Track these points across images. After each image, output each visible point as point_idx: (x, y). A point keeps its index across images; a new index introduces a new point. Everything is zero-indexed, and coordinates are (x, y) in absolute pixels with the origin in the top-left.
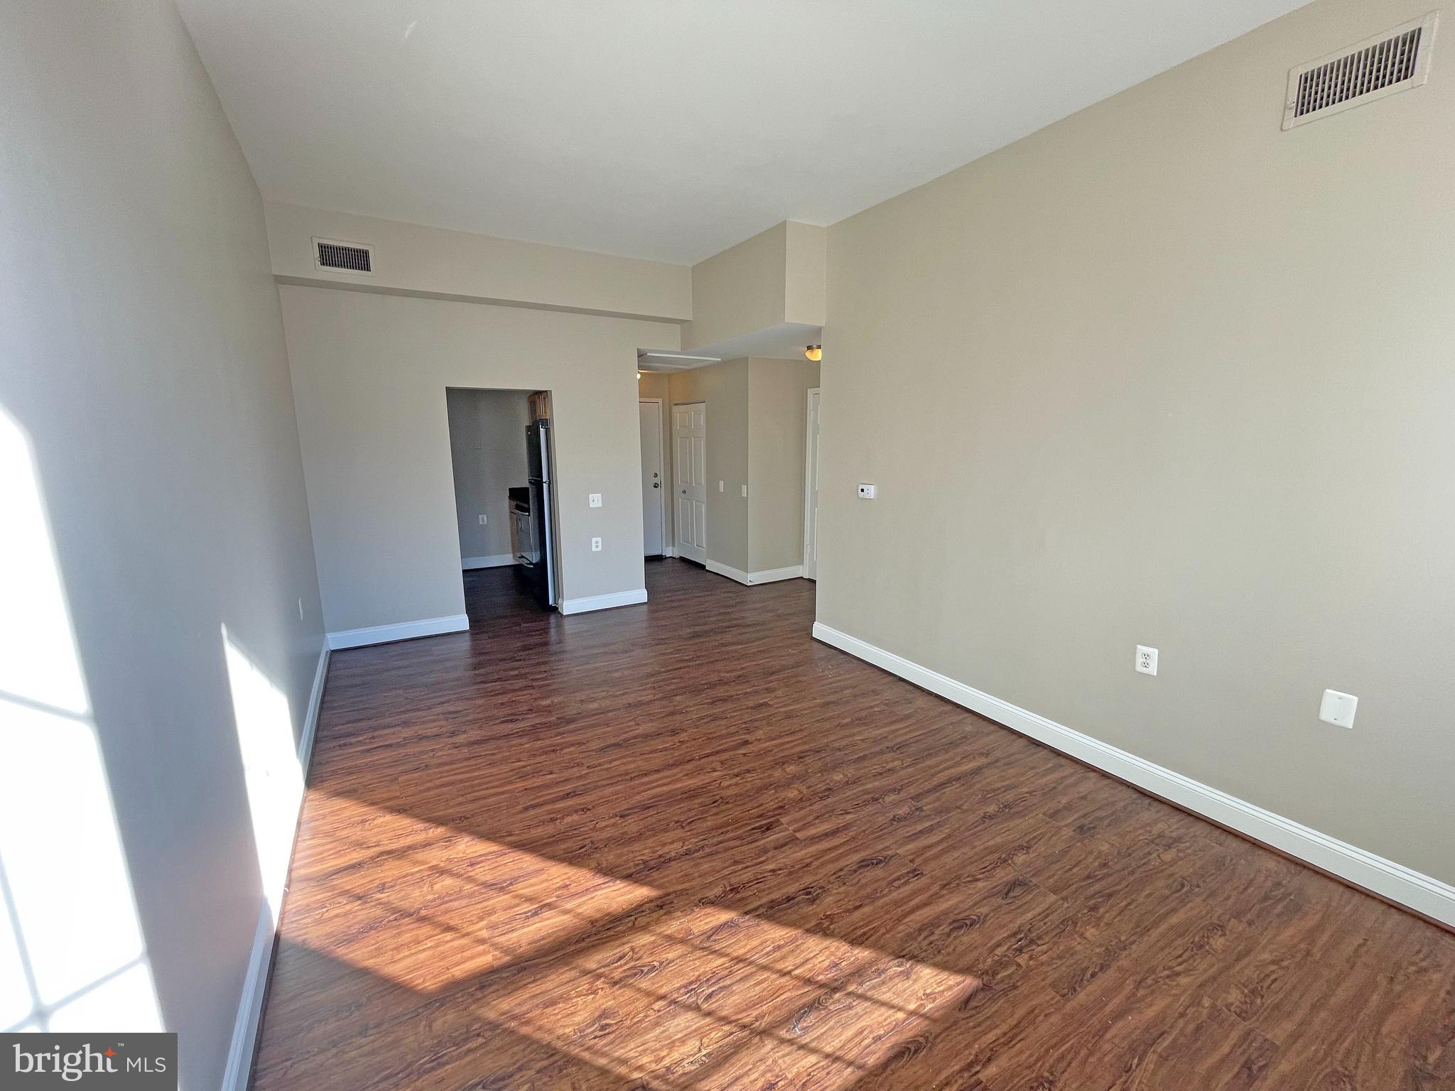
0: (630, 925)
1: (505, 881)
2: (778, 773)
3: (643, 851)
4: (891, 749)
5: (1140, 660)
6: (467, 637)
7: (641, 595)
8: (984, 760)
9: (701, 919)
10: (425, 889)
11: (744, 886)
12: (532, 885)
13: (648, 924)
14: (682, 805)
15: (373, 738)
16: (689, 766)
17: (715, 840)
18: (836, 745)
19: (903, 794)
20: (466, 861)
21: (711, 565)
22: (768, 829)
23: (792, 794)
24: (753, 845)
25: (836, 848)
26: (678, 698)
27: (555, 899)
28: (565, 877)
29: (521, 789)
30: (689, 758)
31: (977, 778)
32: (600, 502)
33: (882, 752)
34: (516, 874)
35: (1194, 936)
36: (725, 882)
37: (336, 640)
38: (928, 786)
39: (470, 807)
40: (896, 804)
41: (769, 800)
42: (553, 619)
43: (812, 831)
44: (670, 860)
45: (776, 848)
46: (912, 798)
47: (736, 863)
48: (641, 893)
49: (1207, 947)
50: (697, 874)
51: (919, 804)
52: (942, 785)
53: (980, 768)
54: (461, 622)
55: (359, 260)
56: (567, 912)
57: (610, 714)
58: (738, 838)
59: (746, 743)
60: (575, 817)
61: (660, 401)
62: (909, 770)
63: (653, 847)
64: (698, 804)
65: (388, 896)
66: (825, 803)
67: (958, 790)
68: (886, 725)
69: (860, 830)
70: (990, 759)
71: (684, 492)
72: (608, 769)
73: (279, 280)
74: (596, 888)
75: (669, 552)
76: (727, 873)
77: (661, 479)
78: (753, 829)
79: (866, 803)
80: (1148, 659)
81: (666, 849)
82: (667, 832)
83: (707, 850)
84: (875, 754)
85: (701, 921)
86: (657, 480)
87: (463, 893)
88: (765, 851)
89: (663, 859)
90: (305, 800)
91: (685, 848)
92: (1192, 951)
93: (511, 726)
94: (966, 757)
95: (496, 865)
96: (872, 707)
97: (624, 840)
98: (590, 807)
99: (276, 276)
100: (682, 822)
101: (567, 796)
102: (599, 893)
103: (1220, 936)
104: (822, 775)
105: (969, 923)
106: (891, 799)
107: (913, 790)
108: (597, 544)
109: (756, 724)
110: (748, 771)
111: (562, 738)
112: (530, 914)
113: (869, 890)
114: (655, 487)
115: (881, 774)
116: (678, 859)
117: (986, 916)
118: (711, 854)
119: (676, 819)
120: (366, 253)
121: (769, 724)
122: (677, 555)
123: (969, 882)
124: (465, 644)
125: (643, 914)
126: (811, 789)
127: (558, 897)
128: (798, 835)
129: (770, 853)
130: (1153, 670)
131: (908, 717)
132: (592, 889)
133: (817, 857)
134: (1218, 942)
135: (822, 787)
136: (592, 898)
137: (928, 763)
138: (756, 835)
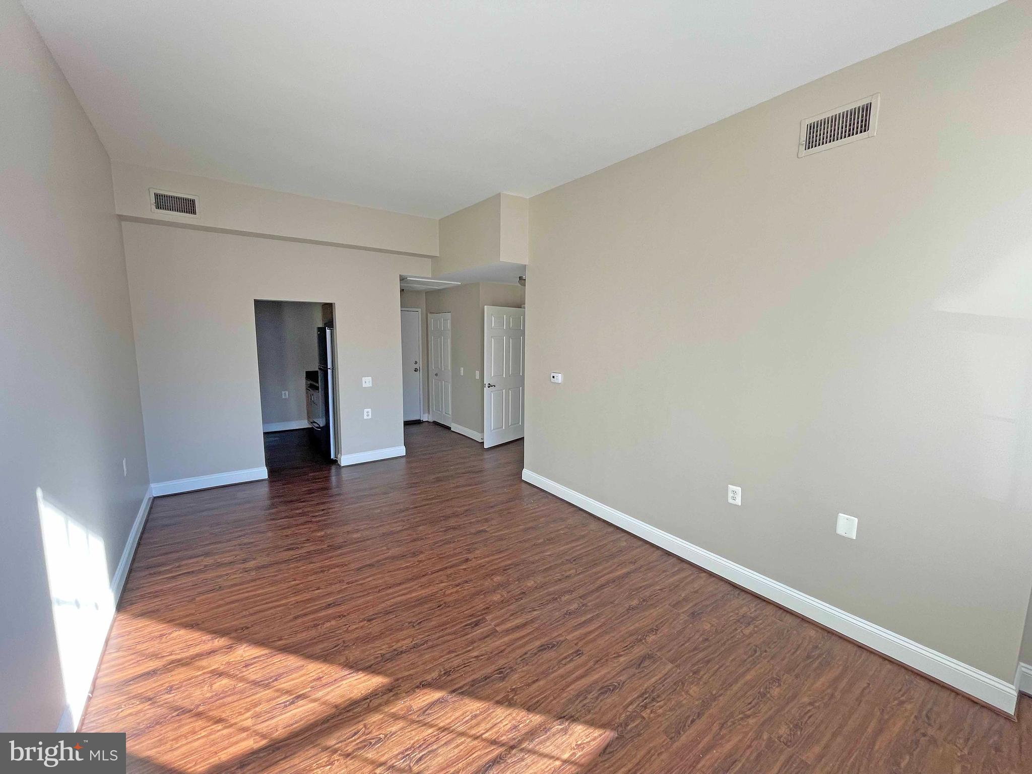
0: (366, 706)
1: (271, 678)
2: (487, 583)
3: (382, 647)
4: (569, 561)
5: (730, 495)
6: (266, 484)
7: (401, 451)
8: (632, 567)
9: (420, 697)
10: (206, 688)
11: (455, 670)
12: (293, 679)
13: (380, 705)
14: (414, 610)
15: (179, 567)
16: (423, 580)
17: (438, 635)
18: (531, 559)
19: (574, 594)
20: (242, 664)
21: (455, 427)
22: (476, 625)
23: (496, 598)
24: (464, 638)
25: (523, 637)
26: (421, 528)
27: (309, 689)
28: (320, 671)
29: (294, 602)
30: (424, 573)
31: (627, 580)
32: (371, 382)
33: (562, 564)
34: (281, 671)
35: (760, 688)
36: (441, 668)
37: (158, 489)
38: (592, 587)
39: (252, 618)
40: (569, 602)
41: (479, 604)
42: (333, 469)
43: (509, 625)
44: (402, 652)
45: (480, 640)
46: (580, 597)
47: (450, 652)
48: (375, 681)
49: (768, 695)
50: (420, 663)
51: (585, 602)
52: (602, 587)
53: (629, 573)
54: (262, 473)
55: (189, 206)
56: (315, 700)
57: (368, 542)
58: (454, 633)
59: (467, 560)
60: (333, 623)
61: (419, 310)
62: (581, 576)
63: (390, 643)
64: (428, 608)
65: (174, 696)
66: (520, 603)
67: (613, 590)
68: (567, 544)
69: (542, 623)
70: (637, 565)
71: (436, 375)
72: (361, 584)
73: (121, 218)
74: (343, 678)
75: (425, 418)
76: (443, 660)
77: (420, 365)
78: (466, 625)
79: (549, 602)
80: (735, 495)
81: (399, 645)
82: (402, 631)
83: (430, 644)
84: (557, 566)
85: (419, 699)
86: (417, 366)
87: (236, 690)
88: (473, 642)
89: (396, 652)
90: (114, 621)
91: (414, 643)
92: (758, 699)
93: (292, 552)
94: (621, 565)
95: (266, 664)
96: (558, 530)
97: (368, 639)
98: (345, 614)
99: (118, 215)
100: (414, 623)
101: (329, 606)
102: (344, 682)
103: (777, 687)
104: (519, 582)
105: (612, 689)
106: (565, 598)
107: (581, 591)
108: (367, 413)
109: (476, 546)
110: (466, 582)
111: (331, 561)
112: (288, 703)
113: (544, 667)
114: (415, 371)
115: (560, 580)
116: (409, 651)
117: (624, 683)
118: (432, 647)
119: (409, 620)
120: (193, 202)
121: (485, 546)
122: (431, 420)
123: (615, 657)
124: (264, 490)
125: (377, 697)
126: (509, 594)
127: (311, 687)
128: (498, 629)
129: (477, 643)
130: (738, 501)
131: (584, 536)
132: (339, 680)
133: (509, 644)
134: (775, 691)
135: (518, 591)
136: (339, 687)
137: (594, 570)
138: (467, 630)
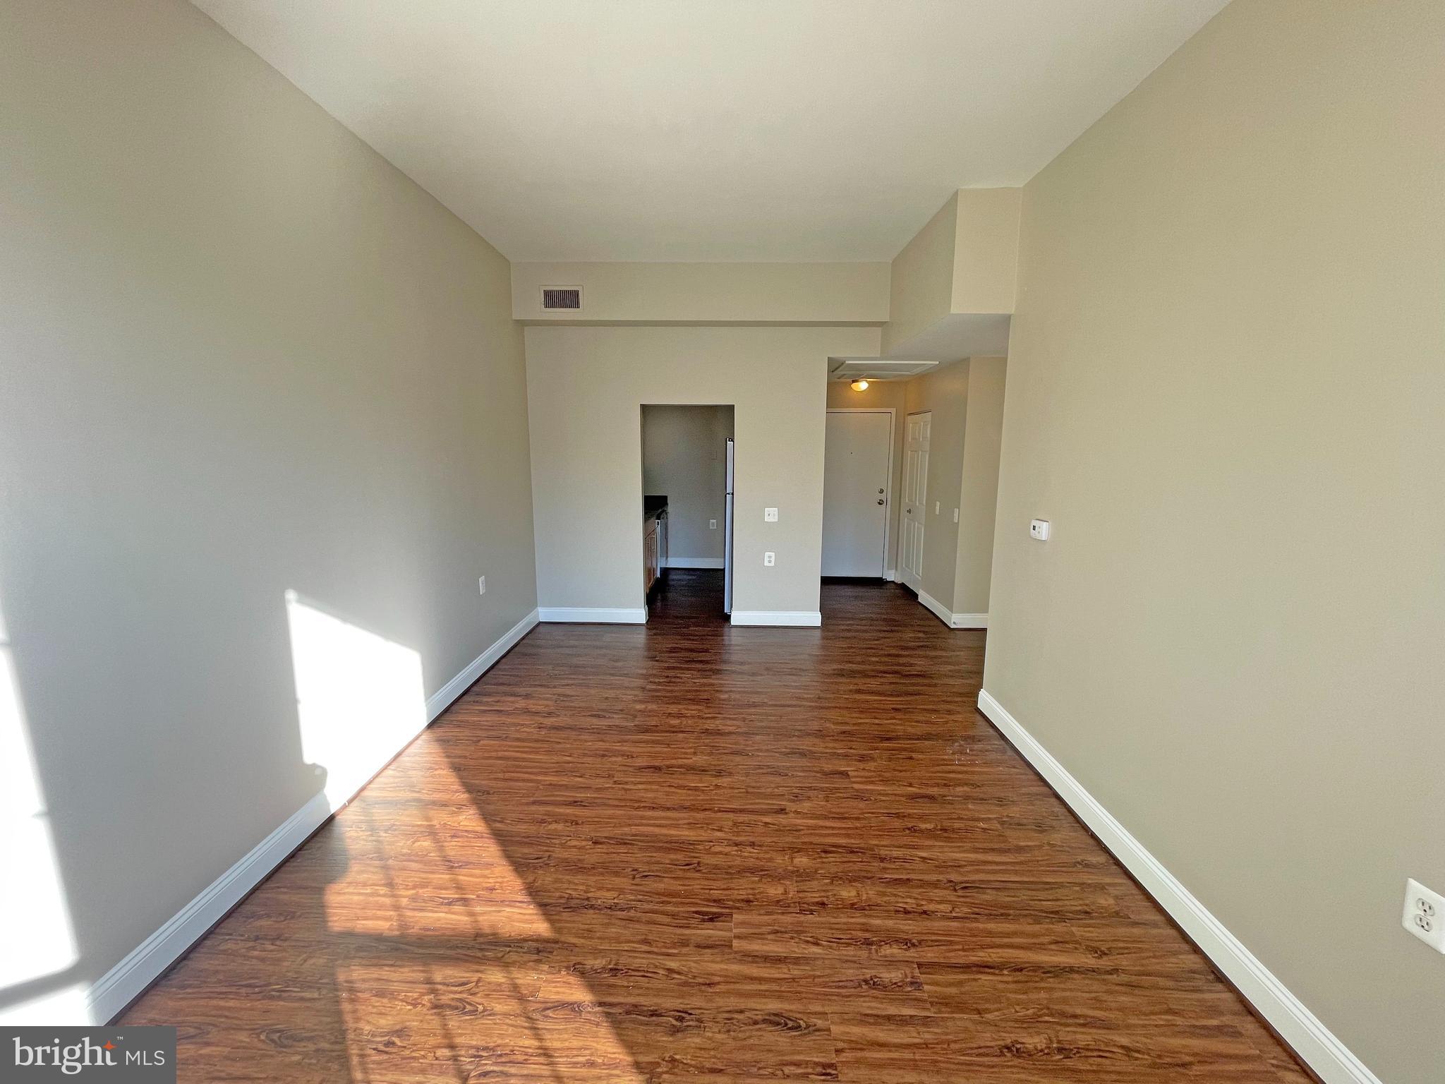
0: (500, 955)
1: (458, 862)
2: (781, 861)
5: (1412, 908)
6: (643, 630)
7: (815, 619)
9: (558, 985)
10: (411, 842)
11: (629, 972)
12: (471, 876)
13: (514, 963)
17: (650, 906)
18: (883, 852)
20: (454, 832)
21: (924, 598)
22: (711, 920)
23: (775, 891)
24: (679, 931)
25: (760, 980)
26: (758, 737)
27: (474, 897)
28: (504, 880)
29: (548, 783)
30: (707, 806)
32: (777, 517)
34: (472, 859)
36: (614, 957)
37: (545, 613)
41: (743, 887)
42: (726, 627)
44: (592, 907)
45: (698, 946)
47: (646, 942)
50: (598, 934)
54: (639, 615)
55: (569, 299)
56: (472, 914)
58: (673, 916)
59: (782, 811)
61: (893, 410)
63: (591, 886)
64: (673, 860)
71: (909, 511)
73: (522, 324)
74: (512, 903)
75: (890, 576)
76: (626, 948)
77: (887, 495)
78: (696, 912)
79: (852, 942)
81: (599, 894)
82: (618, 876)
83: (632, 913)
84: (923, 884)
85: (556, 987)
86: (883, 497)
87: (426, 858)
88: (684, 943)
89: (586, 903)
91: (616, 901)
95: (468, 844)
97: (578, 868)
98: (581, 822)
99: (518, 321)
100: (639, 872)
102: (508, 909)
106: (888, 952)
108: (769, 559)
109: (811, 793)
110: (753, 844)
112: (447, 901)
114: (880, 504)
116: (599, 910)
118: (630, 920)
120: (577, 292)
121: (827, 799)
122: (899, 581)
124: (641, 638)
125: (519, 950)
126: (801, 895)
127: (478, 896)
128: (735, 943)
129: (687, 949)
130: (1439, 940)
132: (507, 903)
135: (815, 897)
136: (499, 911)
138: (692, 921)
